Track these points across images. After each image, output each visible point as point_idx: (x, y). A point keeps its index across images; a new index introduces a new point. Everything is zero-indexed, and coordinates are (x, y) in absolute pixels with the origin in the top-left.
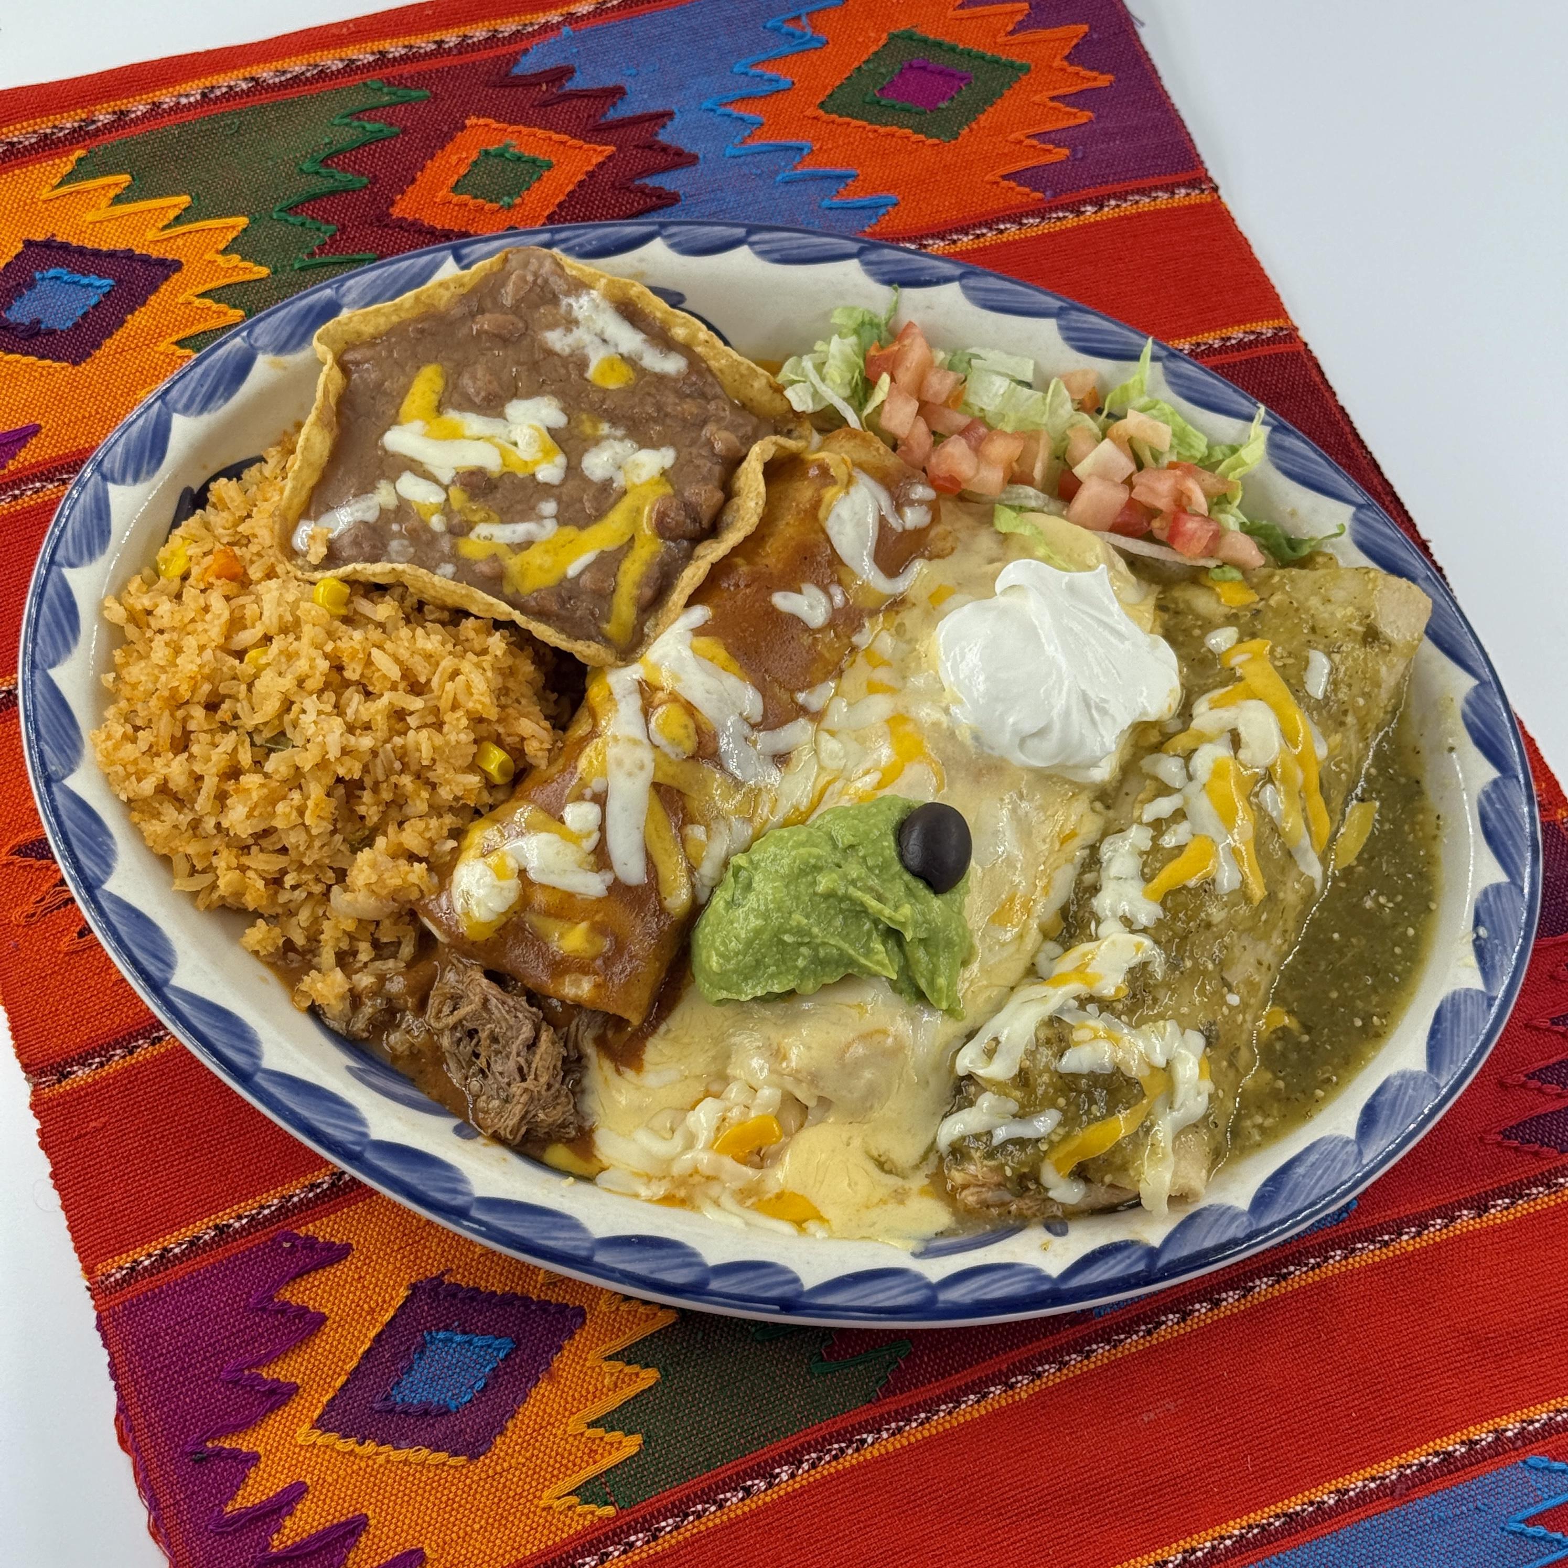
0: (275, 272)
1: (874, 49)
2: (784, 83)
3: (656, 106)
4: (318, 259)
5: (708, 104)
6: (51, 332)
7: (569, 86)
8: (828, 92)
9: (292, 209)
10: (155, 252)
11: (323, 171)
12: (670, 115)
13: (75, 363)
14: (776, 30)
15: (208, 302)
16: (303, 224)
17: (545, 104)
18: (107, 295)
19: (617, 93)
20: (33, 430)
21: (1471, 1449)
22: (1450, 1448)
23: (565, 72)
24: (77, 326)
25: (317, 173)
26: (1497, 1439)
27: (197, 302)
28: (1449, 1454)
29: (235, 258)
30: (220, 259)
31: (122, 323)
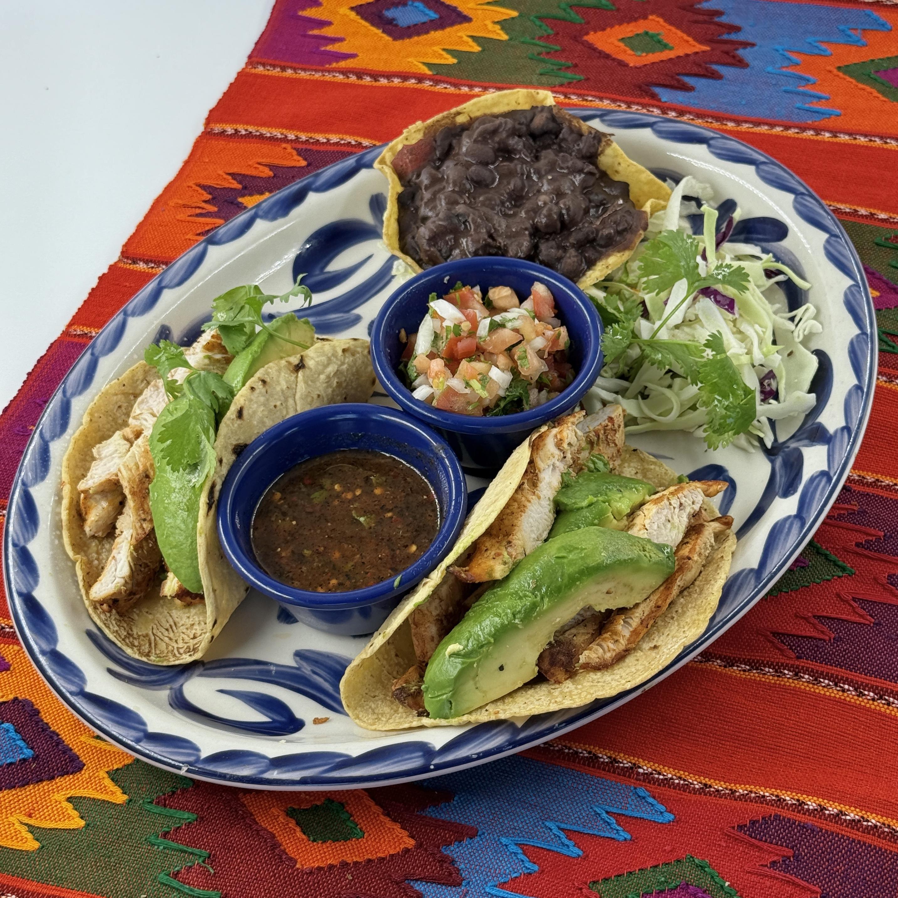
0: (511, 39)
1: (890, 55)
2: (828, 53)
3: (751, 40)
4: (534, 41)
5: (777, 47)
6: (396, 25)
7: (716, 19)
8: (846, 64)
9: (540, 18)
10: (465, 13)
11: (569, 10)
12: (753, 45)
13: (395, 39)
14: (843, 31)
15: (470, 40)
16: (540, 26)
17: (696, 22)
18: (432, 21)
19: (737, 29)
20: (353, 56)
21: (611, 762)
22: (600, 755)
23: (719, 13)
24: (409, 27)
25: (565, 10)
26: (631, 768)
27: (465, 38)
28: (597, 758)
29: (498, 27)
30: (490, 26)
31: (427, 32)
